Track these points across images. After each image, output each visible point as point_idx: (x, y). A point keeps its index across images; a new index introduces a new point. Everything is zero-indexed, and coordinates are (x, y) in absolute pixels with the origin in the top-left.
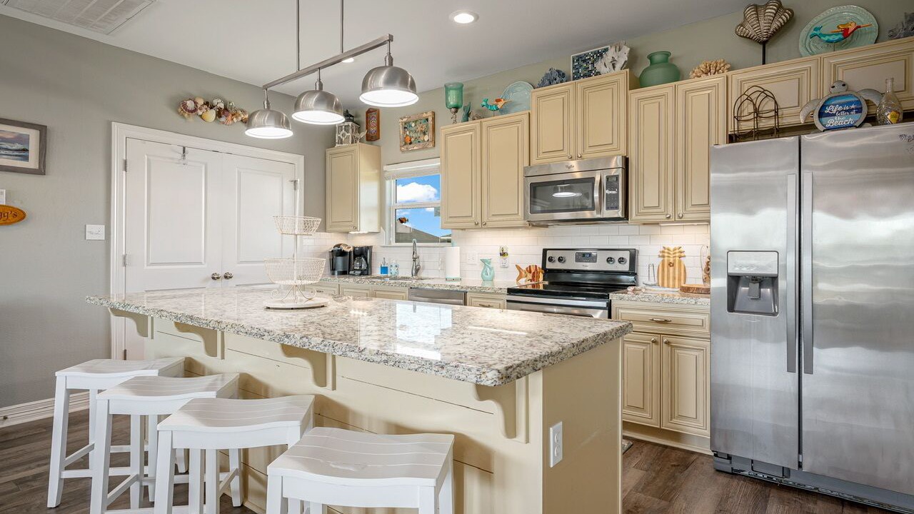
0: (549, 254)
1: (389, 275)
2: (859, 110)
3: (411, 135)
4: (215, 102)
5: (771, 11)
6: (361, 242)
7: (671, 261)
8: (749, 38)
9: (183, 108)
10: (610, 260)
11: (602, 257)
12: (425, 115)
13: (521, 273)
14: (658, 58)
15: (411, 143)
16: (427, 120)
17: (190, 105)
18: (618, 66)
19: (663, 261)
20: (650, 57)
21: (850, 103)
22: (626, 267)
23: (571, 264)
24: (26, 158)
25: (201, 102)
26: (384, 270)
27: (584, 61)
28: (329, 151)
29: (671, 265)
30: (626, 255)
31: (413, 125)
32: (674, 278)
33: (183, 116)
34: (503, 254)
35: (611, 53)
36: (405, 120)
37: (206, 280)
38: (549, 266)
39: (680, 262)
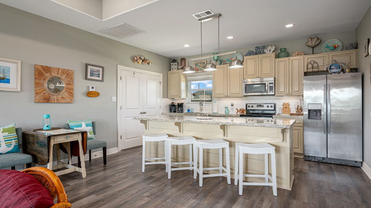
0: (248, 105)
1: (190, 112)
2: (340, 68)
3: (198, 67)
4: (142, 57)
5: (315, 39)
6: (180, 102)
7: (286, 107)
8: (309, 46)
9: (134, 59)
10: (268, 106)
11: (265, 106)
12: (203, 61)
13: (238, 111)
14: (283, 50)
15: (198, 70)
16: (204, 63)
17: (136, 58)
18: (271, 51)
19: (284, 107)
20: (281, 49)
21: (337, 66)
22: (273, 108)
23: (255, 108)
24: (99, 77)
25: (138, 58)
26: (189, 110)
27: (259, 48)
28: (169, 72)
29: (286, 108)
30: (273, 105)
31: (199, 64)
32: (287, 111)
33: (134, 62)
34: (232, 105)
35: (270, 47)
36: (196, 63)
37: (139, 114)
38: (248, 108)
39: (289, 107)
